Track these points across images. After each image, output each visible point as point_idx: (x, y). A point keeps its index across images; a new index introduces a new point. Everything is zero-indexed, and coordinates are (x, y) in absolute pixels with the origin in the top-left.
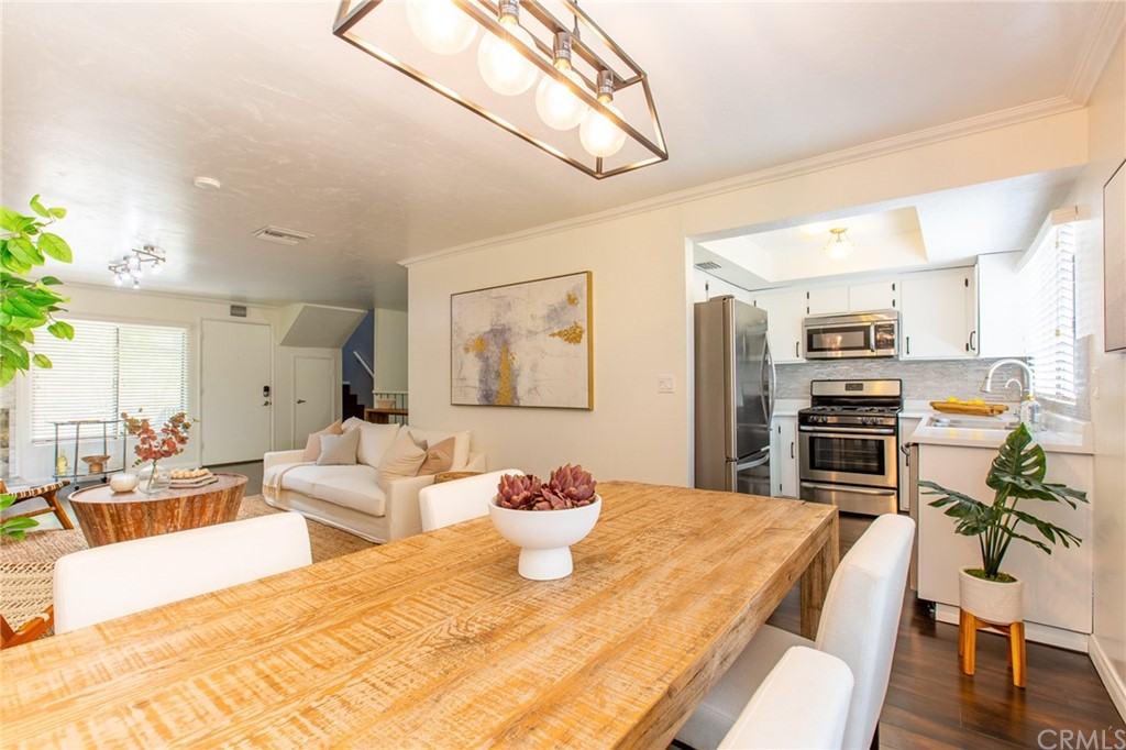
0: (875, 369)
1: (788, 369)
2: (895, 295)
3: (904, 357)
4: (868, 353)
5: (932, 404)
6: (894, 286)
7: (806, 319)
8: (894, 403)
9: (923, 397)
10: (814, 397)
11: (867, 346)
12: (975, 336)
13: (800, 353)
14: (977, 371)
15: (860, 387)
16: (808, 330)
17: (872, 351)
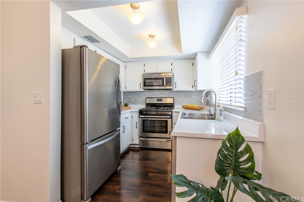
0: (166, 94)
1: (138, 93)
2: (172, 67)
3: (175, 89)
4: (163, 88)
5: (183, 106)
6: (172, 64)
7: (143, 74)
8: (171, 106)
9: (180, 104)
10: (146, 104)
11: (163, 85)
12: (196, 82)
13: (141, 87)
14: (195, 95)
15: (161, 100)
16: (144, 78)
17: (165, 87)
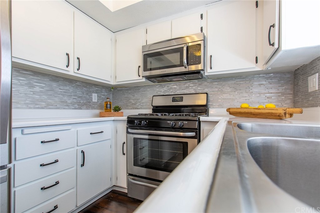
2: (203, 23)
3: (208, 72)
4: (183, 69)
5: (228, 110)
6: (202, 15)
8: (204, 109)
9: (221, 106)
10: (154, 106)
11: (181, 65)
13: (141, 74)
15: (181, 99)
16: (144, 55)
17: (186, 68)
